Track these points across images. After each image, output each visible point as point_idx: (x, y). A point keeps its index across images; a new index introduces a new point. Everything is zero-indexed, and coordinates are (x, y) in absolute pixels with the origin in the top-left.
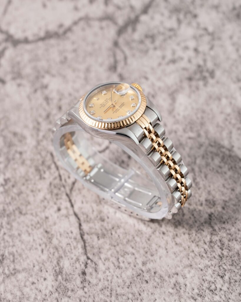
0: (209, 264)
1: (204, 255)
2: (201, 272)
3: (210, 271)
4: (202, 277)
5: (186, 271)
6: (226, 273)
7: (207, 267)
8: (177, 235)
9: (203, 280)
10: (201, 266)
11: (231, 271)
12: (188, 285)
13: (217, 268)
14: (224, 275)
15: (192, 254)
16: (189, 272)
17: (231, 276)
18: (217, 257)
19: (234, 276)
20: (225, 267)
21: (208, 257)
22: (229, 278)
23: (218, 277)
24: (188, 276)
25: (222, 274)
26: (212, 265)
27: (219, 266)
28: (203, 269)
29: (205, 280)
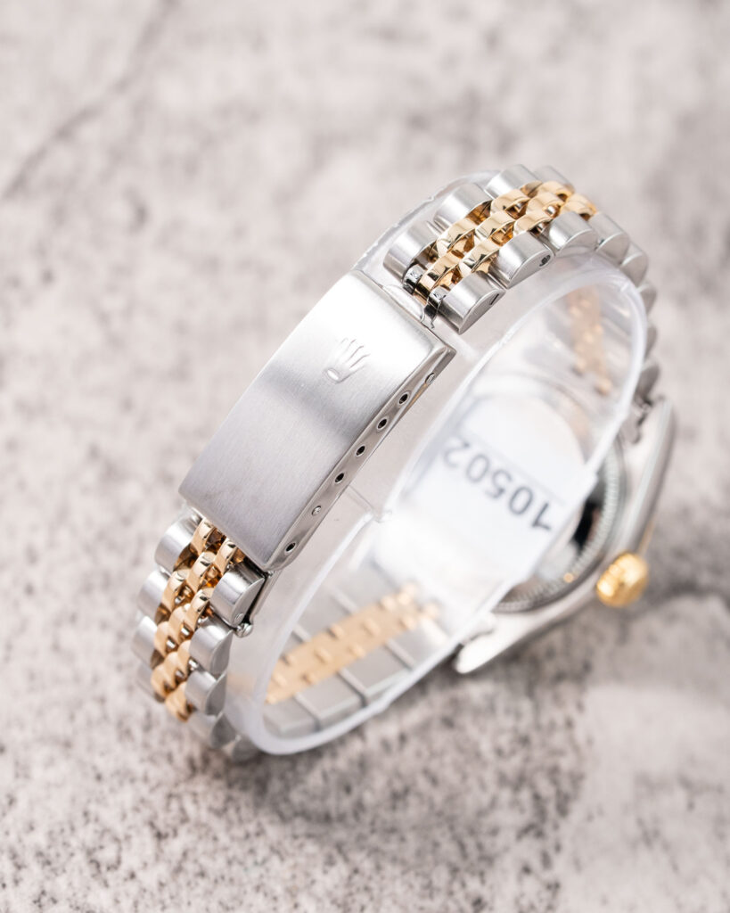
0: (139, 769)
1: (138, 733)
2: (91, 783)
3: (127, 796)
4: (89, 801)
5: (39, 755)
6: (183, 830)
7: (126, 776)
8: (73, 618)
9: (86, 814)
10: (105, 765)
11: (203, 830)
12: (22, 803)
13: (158, 799)
14: (171, 833)
15: (93, 709)
16: (50, 763)
17: (195, 849)
18: (180, 760)
19: (204, 853)
20: (190, 808)
21: (146, 745)
22: (185, 854)
23: (147, 831)
24: (37, 772)
25: (167, 826)
26: (146, 779)
27: (170, 796)
28: (106, 775)
29: (92, 817)
